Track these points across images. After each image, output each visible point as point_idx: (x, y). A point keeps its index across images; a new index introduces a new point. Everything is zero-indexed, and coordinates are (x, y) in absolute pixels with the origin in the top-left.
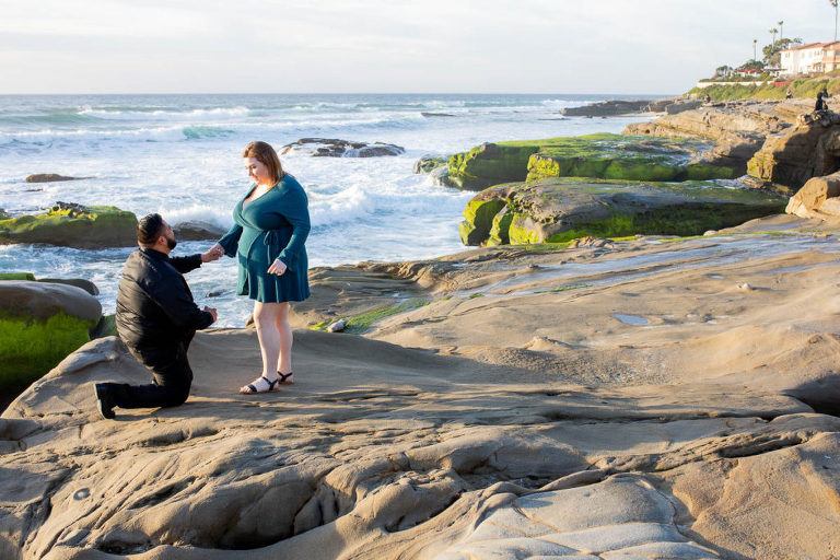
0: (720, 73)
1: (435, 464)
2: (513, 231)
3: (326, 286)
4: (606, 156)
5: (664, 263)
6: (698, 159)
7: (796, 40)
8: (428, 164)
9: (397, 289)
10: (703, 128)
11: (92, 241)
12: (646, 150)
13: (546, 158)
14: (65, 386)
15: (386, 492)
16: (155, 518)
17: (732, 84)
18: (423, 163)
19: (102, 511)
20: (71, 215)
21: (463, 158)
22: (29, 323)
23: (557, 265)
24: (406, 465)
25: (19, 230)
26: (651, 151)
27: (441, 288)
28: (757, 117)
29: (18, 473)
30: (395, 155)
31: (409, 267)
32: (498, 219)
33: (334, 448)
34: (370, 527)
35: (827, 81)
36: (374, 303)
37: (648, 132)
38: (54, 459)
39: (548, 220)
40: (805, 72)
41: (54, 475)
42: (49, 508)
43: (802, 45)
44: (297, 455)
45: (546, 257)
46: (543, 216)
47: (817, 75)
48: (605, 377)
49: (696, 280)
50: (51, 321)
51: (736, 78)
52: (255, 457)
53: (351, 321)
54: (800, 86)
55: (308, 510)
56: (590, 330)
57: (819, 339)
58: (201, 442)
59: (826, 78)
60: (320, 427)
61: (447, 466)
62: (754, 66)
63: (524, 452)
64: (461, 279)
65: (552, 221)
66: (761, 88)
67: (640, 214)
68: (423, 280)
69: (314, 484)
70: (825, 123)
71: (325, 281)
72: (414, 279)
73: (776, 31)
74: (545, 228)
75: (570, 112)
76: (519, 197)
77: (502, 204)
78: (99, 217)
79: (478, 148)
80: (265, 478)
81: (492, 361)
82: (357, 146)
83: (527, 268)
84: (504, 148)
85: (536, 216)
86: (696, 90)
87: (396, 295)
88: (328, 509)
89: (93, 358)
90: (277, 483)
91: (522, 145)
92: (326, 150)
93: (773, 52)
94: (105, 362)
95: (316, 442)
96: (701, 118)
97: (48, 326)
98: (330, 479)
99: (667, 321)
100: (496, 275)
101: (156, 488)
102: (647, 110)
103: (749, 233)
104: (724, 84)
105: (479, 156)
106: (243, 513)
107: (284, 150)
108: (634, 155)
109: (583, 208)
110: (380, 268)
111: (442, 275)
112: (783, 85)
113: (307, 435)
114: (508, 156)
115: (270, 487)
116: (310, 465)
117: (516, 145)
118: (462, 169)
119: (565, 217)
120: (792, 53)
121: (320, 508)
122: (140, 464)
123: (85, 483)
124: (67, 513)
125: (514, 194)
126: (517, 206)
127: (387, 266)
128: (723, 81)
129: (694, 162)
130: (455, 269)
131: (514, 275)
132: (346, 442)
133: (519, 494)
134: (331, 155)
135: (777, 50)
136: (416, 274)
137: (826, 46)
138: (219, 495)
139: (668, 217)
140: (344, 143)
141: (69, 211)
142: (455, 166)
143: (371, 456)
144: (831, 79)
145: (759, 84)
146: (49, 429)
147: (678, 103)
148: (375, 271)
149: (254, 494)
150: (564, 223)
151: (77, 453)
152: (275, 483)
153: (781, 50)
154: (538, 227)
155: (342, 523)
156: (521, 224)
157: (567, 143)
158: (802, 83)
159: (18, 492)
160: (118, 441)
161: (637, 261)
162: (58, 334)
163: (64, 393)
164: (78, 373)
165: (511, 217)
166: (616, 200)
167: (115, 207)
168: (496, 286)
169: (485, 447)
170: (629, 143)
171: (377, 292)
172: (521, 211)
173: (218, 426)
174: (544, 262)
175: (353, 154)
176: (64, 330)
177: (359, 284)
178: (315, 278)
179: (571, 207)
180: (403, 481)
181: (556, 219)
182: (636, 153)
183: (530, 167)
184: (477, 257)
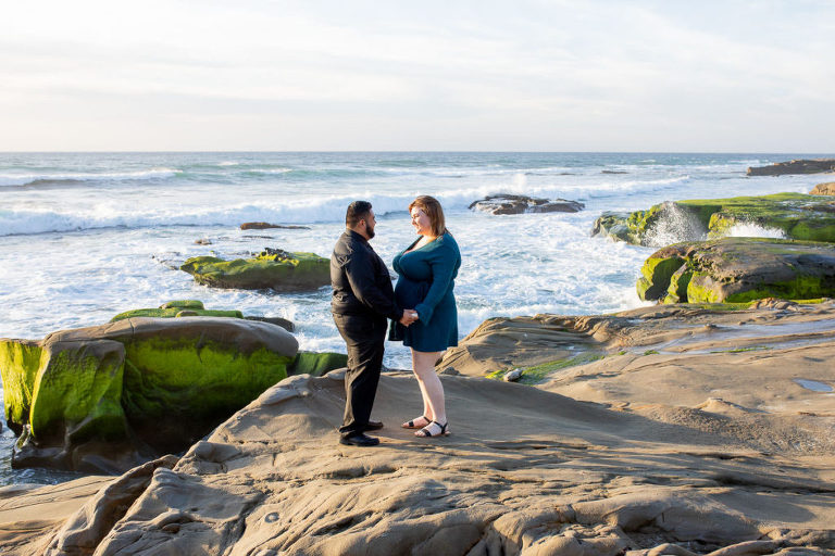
1: (601, 519)
2: (692, 289)
3: (503, 336)
4: (793, 216)
8: (608, 221)
9: (573, 342)
11: (294, 284)
13: (728, 217)
14: (263, 417)
15: (552, 542)
16: (335, 546)
18: (603, 220)
20: (276, 260)
21: (643, 215)
22: (236, 356)
23: (736, 326)
24: (572, 518)
25: (232, 272)
27: (616, 343)
29: (221, 493)
30: (575, 211)
31: (585, 321)
32: (676, 276)
33: (503, 495)
36: (550, 354)
38: (250, 483)
39: (728, 279)
41: (249, 498)
42: (244, 527)
44: (468, 499)
45: (725, 317)
46: (723, 275)
48: (783, 443)
50: (254, 355)
52: (428, 497)
53: (526, 371)
56: (769, 394)
58: (380, 479)
60: (491, 473)
61: (613, 522)
64: (637, 336)
65: (733, 280)
67: (827, 276)
68: (598, 334)
69: (482, 528)
71: (503, 331)
72: (590, 333)
74: (724, 287)
75: (754, 172)
76: (699, 256)
77: (681, 262)
78: (300, 262)
79: (658, 207)
80: (437, 518)
81: (664, 419)
82: (539, 202)
83: (705, 328)
85: (716, 275)
87: (571, 348)
88: (495, 553)
89: (289, 393)
90: (449, 524)
91: (703, 204)
92: (511, 206)
94: (299, 397)
95: (486, 488)
97: (251, 359)
98: (498, 525)
100: (671, 333)
101: (337, 519)
106: (414, 550)
108: (823, 216)
109: (765, 268)
110: (557, 321)
111: (618, 330)
113: (478, 480)
115: (442, 527)
116: (479, 509)
117: (697, 204)
118: (641, 226)
119: (746, 277)
121: (487, 551)
122: (324, 494)
123: (276, 508)
124: (259, 533)
125: (693, 252)
126: (697, 264)
127: (564, 320)
130: (631, 325)
131: (691, 333)
132: (515, 489)
136: (591, 327)
138: (393, 531)
140: (526, 199)
141: (275, 256)
142: (635, 223)
143: (539, 506)
146: (247, 455)
148: (552, 324)
149: (426, 532)
150: (745, 283)
151: (270, 480)
152: (445, 523)
154: (718, 286)
156: (699, 283)
157: (751, 203)
159: (218, 510)
160: (306, 471)
161: (822, 325)
162: (260, 367)
163: (262, 423)
164: (276, 406)
165: (690, 275)
166: (802, 261)
167: (314, 255)
168: (672, 344)
169: (652, 506)
170: (818, 203)
171: (553, 344)
172: (701, 270)
173: (396, 464)
174: (723, 322)
175: (535, 210)
176: (265, 364)
177: (536, 336)
178: (494, 328)
179: (753, 267)
180: (568, 534)
181: (737, 278)
182: (825, 213)
183: (710, 225)
184: (653, 314)
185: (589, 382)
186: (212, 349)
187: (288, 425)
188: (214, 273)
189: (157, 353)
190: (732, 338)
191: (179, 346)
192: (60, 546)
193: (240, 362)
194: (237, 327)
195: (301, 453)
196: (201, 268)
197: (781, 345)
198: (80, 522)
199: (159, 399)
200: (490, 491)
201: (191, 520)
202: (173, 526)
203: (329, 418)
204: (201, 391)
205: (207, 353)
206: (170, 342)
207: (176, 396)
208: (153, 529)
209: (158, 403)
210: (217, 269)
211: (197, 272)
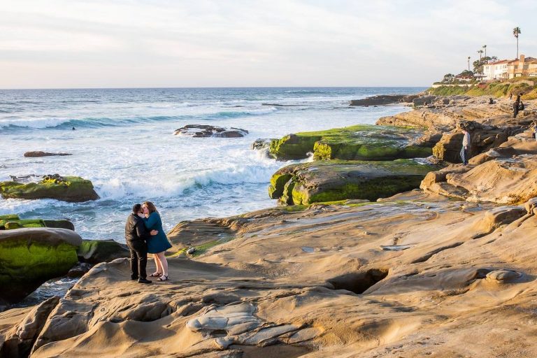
0: (447, 78)
1: (199, 300)
2: (294, 192)
3: (187, 231)
4: (359, 142)
5: (342, 219)
6: (412, 143)
7: (493, 58)
8: (259, 144)
9: (220, 232)
10: (422, 122)
11: (68, 197)
12: (383, 137)
13: (324, 144)
14: (91, 279)
15: (185, 306)
16: (125, 314)
17: (453, 85)
18: (256, 144)
19: (110, 313)
20: (56, 182)
21: (278, 143)
22: (49, 248)
23: (295, 220)
24: (191, 300)
25: (28, 191)
26: (386, 138)
27: (240, 232)
28: (451, 115)
29: (83, 305)
30: (242, 136)
31: (227, 221)
32: (287, 185)
33: (173, 296)
34: (179, 315)
35: (508, 85)
36: (209, 239)
37: (391, 122)
38: (93, 301)
39: (312, 187)
40: (498, 77)
41: (94, 305)
42: (93, 314)
43: (497, 61)
44: (162, 298)
45: (290, 216)
46: (308, 185)
47: (504, 80)
48: (277, 274)
49: (350, 229)
50: (59, 247)
51: (456, 82)
52: (151, 298)
53: (197, 248)
54: (493, 88)
55: (165, 312)
56: (288, 255)
57: (353, 260)
58: (136, 296)
59: (508, 83)
60: (170, 291)
61: (202, 300)
62: (467, 74)
63: (224, 297)
64: (250, 227)
65: (314, 188)
66: (471, 88)
67: (362, 183)
68: (233, 227)
69: (166, 305)
70: (471, 128)
71: (187, 228)
72: (229, 227)
73: (482, 52)
74: (309, 192)
75: (355, 103)
76: (299, 173)
77: (290, 176)
78: (71, 183)
79: (286, 137)
80: (153, 304)
82: (219, 130)
83: (280, 222)
84: (301, 137)
85: (306, 185)
86: (432, 89)
87: (220, 235)
88: (170, 311)
90: (157, 305)
91: (311, 135)
92: (201, 133)
93: (479, 65)
95: (168, 295)
96: (421, 114)
98: (170, 304)
99: (322, 250)
100: (266, 225)
101: (124, 307)
102: (402, 101)
103: (393, 201)
104: (448, 85)
105: (287, 142)
106: (148, 313)
107: (175, 133)
108: (375, 141)
109: (330, 180)
110: (214, 222)
111: (242, 225)
112: (483, 86)
113: (166, 293)
114: (303, 142)
116: (165, 300)
117: (309, 135)
118: (277, 150)
119: (320, 185)
120: (490, 66)
121: (168, 311)
122: (119, 301)
123: (103, 307)
124: (99, 314)
125: (296, 171)
126: (297, 178)
127: (217, 220)
128: (448, 84)
129: (409, 145)
130: (249, 222)
131: (274, 225)
132: (177, 295)
133: (218, 307)
134: (204, 136)
135: (482, 64)
136: (230, 224)
137: (510, 63)
138: (141, 308)
139: (378, 184)
140: (212, 128)
141: (55, 180)
142: (273, 147)
143: (182, 298)
144: (511, 84)
145: (469, 85)
146: (89, 292)
147: (421, 97)
148: (211, 223)
149: (151, 308)
150: (320, 189)
151: (99, 299)
152: (156, 305)
153: (484, 64)
154: (306, 191)
155: (173, 314)
156: (298, 189)
157: (338, 134)
158: (494, 86)
159: (84, 310)
160: (111, 295)
161: (332, 218)
162: (62, 253)
163: (91, 282)
164: (95, 275)
165: (293, 184)
166: (350, 175)
167: (80, 178)
168: (265, 231)
169: (213, 295)
170: (375, 132)
171: (211, 234)
172: (299, 182)
173: (140, 291)
174: (290, 218)
175: (217, 136)
176: (65, 251)
177: (203, 230)
178: (182, 227)
179: (324, 180)
180: (189, 304)
181: (316, 187)
182: (376, 140)
183: (314, 149)
184: (260, 215)
185: (220, 254)
186: (35, 245)
187: (101, 281)
188: (16, 193)
189: (5, 249)
190: (291, 226)
191: (17, 245)
192: (23, 329)
193: (52, 251)
194: (49, 233)
195: (108, 290)
196: (7, 189)
197: (310, 229)
198: (29, 320)
199: (8, 274)
200: (168, 296)
201: (75, 314)
202: (70, 316)
203: (116, 278)
204: (31, 268)
205: (33, 248)
206: (12, 243)
207: (18, 271)
208: (64, 317)
209: (7, 276)
210: (18, 189)
211: (4, 192)
